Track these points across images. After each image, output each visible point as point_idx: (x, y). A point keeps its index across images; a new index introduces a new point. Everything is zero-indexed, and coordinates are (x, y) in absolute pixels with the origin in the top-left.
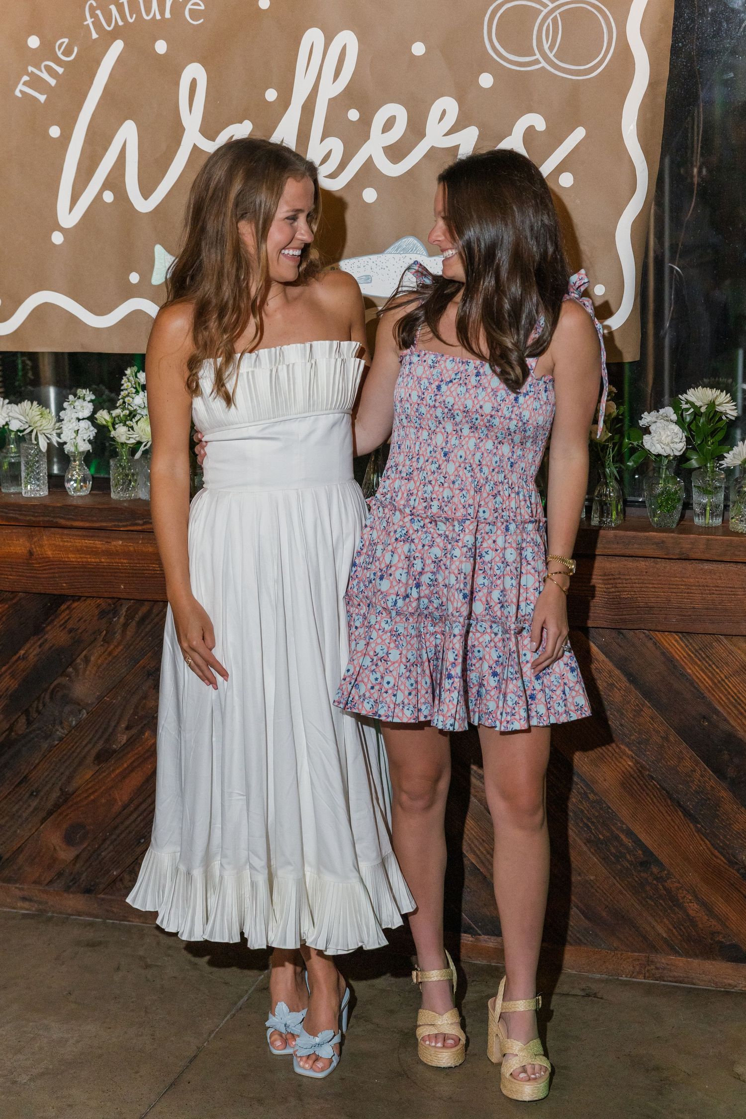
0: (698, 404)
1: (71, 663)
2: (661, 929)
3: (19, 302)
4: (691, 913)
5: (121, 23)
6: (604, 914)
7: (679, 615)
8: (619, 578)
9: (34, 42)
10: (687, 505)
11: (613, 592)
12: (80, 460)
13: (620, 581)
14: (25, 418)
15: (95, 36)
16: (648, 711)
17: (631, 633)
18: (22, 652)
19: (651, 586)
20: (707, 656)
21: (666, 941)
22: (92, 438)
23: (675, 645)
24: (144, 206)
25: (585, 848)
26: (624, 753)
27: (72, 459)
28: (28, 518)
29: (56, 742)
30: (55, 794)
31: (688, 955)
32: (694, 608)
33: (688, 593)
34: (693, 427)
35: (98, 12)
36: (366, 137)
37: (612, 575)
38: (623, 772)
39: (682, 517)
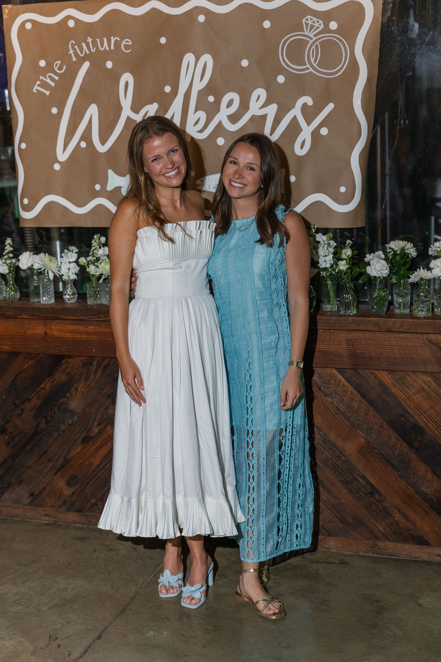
0: (396, 249)
1: (68, 391)
2: (380, 527)
3: (37, 201)
4: (397, 519)
5: (88, 52)
6: (350, 520)
7: (388, 361)
8: (355, 342)
9: (42, 63)
10: (391, 303)
11: (352, 350)
12: (71, 284)
13: (356, 344)
14: (41, 262)
15: (74, 59)
16: (372, 413)
17: (362, 371)
18: (42, 386)
19: (372, 346)
20: (403, 383)
21: (383, 534)
22: (77, 272)
23: (386, 378)
24: (102, 149)
25: (340, 486)
26: (359, 434)
27: (67, 283)
28: (44, 315)
29: (61, 433)
30: (61, 460)
31: (395, 541)
32: (395, 357)
33: (392, 350)
34: (393, 261)
35: (76, 47)
36: (218, 110)
37: (352, 340)
38: (359, 445)
39: (388, 309)
